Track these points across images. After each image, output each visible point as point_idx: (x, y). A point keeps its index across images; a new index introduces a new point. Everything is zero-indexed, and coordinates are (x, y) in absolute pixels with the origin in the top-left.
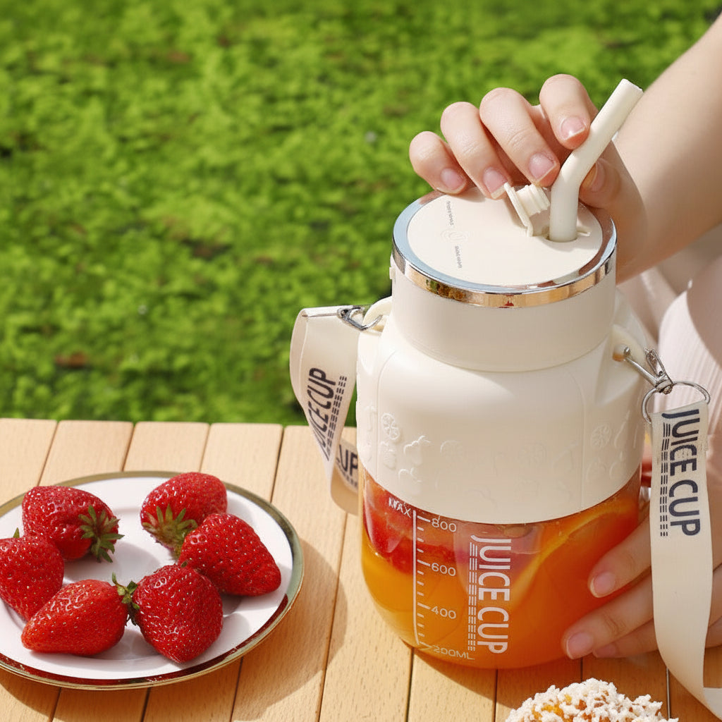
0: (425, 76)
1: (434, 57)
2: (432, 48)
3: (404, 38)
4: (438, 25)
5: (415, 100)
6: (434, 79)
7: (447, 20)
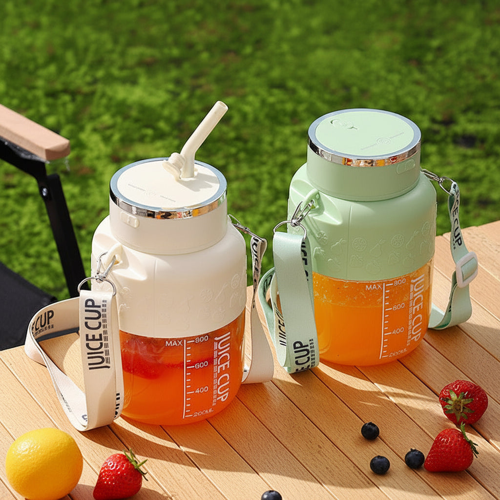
0: (259, 182)
1: (264, 169)
2: (263, 163)
3: (242, 155)
4: (266, 147)
5: (253, 198)
6: (266, 184)
7: (272, 144)
